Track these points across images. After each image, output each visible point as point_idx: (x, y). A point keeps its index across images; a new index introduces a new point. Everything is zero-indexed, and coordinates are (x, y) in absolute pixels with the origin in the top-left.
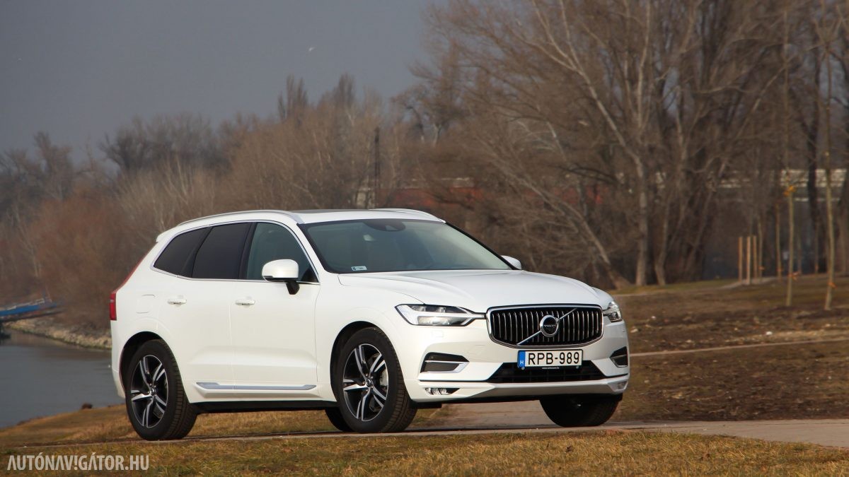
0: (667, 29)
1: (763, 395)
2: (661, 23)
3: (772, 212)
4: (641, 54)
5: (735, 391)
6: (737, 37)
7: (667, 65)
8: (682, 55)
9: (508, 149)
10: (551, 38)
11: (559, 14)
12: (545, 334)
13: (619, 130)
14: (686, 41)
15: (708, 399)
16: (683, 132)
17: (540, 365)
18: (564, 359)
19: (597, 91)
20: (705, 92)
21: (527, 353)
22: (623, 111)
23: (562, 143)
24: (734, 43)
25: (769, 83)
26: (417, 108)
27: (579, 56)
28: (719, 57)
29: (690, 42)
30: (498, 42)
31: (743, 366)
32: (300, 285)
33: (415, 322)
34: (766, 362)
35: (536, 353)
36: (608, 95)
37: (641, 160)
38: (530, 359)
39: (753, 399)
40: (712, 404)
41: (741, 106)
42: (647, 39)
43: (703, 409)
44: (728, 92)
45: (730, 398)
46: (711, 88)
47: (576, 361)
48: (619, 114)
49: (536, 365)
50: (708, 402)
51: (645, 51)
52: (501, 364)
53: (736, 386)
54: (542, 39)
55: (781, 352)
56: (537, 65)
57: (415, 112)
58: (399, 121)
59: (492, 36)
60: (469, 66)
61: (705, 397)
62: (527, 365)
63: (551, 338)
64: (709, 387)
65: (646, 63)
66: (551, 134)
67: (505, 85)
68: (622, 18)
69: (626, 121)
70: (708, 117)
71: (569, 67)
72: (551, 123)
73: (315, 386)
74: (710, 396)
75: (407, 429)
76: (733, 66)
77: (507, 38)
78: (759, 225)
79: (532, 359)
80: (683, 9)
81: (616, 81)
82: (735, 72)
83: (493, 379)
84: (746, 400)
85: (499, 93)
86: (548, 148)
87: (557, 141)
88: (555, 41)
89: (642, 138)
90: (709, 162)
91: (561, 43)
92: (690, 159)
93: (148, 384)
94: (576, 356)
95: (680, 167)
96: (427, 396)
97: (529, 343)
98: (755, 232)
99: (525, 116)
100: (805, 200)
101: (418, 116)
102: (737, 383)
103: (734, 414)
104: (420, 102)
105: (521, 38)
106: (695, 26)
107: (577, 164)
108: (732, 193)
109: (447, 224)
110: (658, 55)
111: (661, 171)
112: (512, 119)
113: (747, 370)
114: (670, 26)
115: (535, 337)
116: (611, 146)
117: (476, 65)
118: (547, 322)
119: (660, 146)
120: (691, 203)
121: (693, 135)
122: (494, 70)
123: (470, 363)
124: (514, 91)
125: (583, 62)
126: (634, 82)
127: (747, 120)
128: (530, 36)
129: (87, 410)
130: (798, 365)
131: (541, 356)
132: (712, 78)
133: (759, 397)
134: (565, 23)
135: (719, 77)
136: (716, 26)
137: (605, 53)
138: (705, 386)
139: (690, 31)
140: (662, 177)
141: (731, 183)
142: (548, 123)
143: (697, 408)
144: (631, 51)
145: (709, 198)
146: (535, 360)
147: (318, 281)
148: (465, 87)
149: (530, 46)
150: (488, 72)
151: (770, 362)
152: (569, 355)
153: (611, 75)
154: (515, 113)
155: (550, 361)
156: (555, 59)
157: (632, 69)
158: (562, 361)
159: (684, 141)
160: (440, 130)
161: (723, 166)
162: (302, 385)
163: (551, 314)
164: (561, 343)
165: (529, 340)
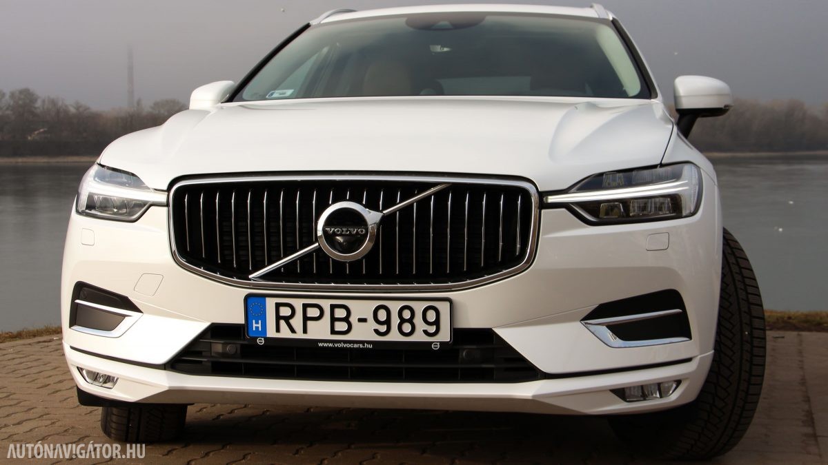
12: (332, 253)
17: (311, 335)
18: (388, 322)
21: (270, 304)
35: (298, 304)
38: (278, 318)
47: (432, 329)
49: (300, 335)
52: (198, 327)
62: (271, 333)
63: (356, 265)
79: (287, 319)
83: (178, 363)
94: (431, 316)
97: (285, 275)
115: (301, 258)
118: (337, 219)
123: (142, 317)
131: (313, 312)
146: (297, 322)
152: (407, 314)
155: (340, 326)
158: (383, 329)
163: (360, 202)
164: (389, 277)
165: (286, 266)
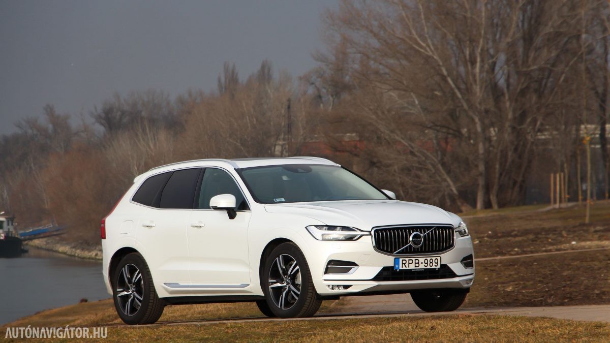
0: (497, 25)
1: (571, 287)
2: (493, 20)
3: (574, 156)
4: (478, 42)
5: (550, 285)
6: (548, 29)
7: (497, 51)
8: (508, 43)
9: (383, 113)
10: (414, 32)
11: (419, 15)
12: (414, 246)
13: (463, 98)
14: (511, 33)
15: (531, 290)
16: (510, 99)
17: (410, 268)
18: (427, 263)
19: (447, 70)
20: (525, 69)
21: (401, 260)
22: (466, 84)
23: (422, 108)
24: (546, 34)
25: (571, 63)
26: (317, 84)
27: (433, 45)
28: (534, 45)
29: (514, 33)
30: (375, 35)
31: (556, 267)
32: (237, 213)
33: (320, 238)
34: (572, 264)
35: (407, 259)
36: (455, 73)
37: (480, 120)
38: (403, 264)
39: (563, 290)
40: (534, 294)
41: (551, 79)
42: (483, 32)
43: (527, 298)
44: (541, 69)
45: (547, 290)
46: (529, 66)
47: (436, 265)
48: (463, 86)
49: (407, 268)
50: (531, 293)
51: (481, 41)
52: (381, 268)
53: (551, 281)
54: (407, 33)
55: (583, 256)
56: (403, 52)
57: (316, 87)
58: (305, 93)
59: (372, 31)
60: (355, 53)
61: (529, 289)
62: (401, 268)
63: (418, 249)
64: (531, 283)
65: (482, 50)
66: (414, 102)
67: (381, 67)
68: (465, 17)
69: (468, 91)
70: (527, 88)
71: (427, 53)
72: (414, 93)
73: (249, 285)
74: (531, 289)
75: (315, 315)
76: (545, 50)
77: (382, 33)
78: (565, 165)
79: (405, 264)
80: (508, 10)
81: (460, 63)
82: (547, 55)
83: (375, 279)
84: (559, 291)
85: (377, 73)
86: (412, 111)
87: (419, 106)
88: (417, 34)
89: (480, 104)
90: (529, 120)
91: (420, 36)
92: (515, 118)
93: (129, 285)
94: (436, 261)
95: (507, 124)
96: (329, 291)
97: (402, 252)
98: (562, 171)
99: (395, 89)
100: (598, 146)
101: (318, 90)
102: (552, 279)
103: (550, 301)
104: (319, 79)
105: (392, 32)
106: (517, 22)
107: (433, 123)
108: (545, 142)
109: (342, 167)
110: (490, 44)
111: (494, 127)
112: (386, 91)
113: (559, 269)
114: (500, 23)
116: (458, 109)
117: (360, 53)
118: (414, 237)
119: (493, 109)
120: (516, 150)
121: (516, 101)
122: (373, 56)
123: (360, 267)
124: (387, 71)
125: (437, 49)
126: (473, 63)
127: (556, 89)
128: (399, 31)
129: (83, 303)
130: (596, 265)
131: (411, 262)
132: (530, 60)
133: (568, 289)
134: (424, 22)
135: (535, 59)
136: (533, 22)
137: (452, 43)
138: (528, 281)
139: (514, 26)
140: (495, 131)
141: (545, 135)
142: (412, 94)
143: (523, 297)
144: (471, 41)
145: (528, 146)
146: (407, 265)
147: (250, 210)
148: (352, 68)
149: (398, 38)
150: (368, 57)
151: (575, 263)
152: (431, 261)
153: (457, 59)
154: (388, 87)
155: (417, 265)
156: (417, 47)
157: (472, 54)
158: (426, 265)
159: (510, 105)
160: (334, 99)
161: (539, 123)
162: (239, 285)
163: (418, 231)
164: (425, 252)
165: (402, 250)
